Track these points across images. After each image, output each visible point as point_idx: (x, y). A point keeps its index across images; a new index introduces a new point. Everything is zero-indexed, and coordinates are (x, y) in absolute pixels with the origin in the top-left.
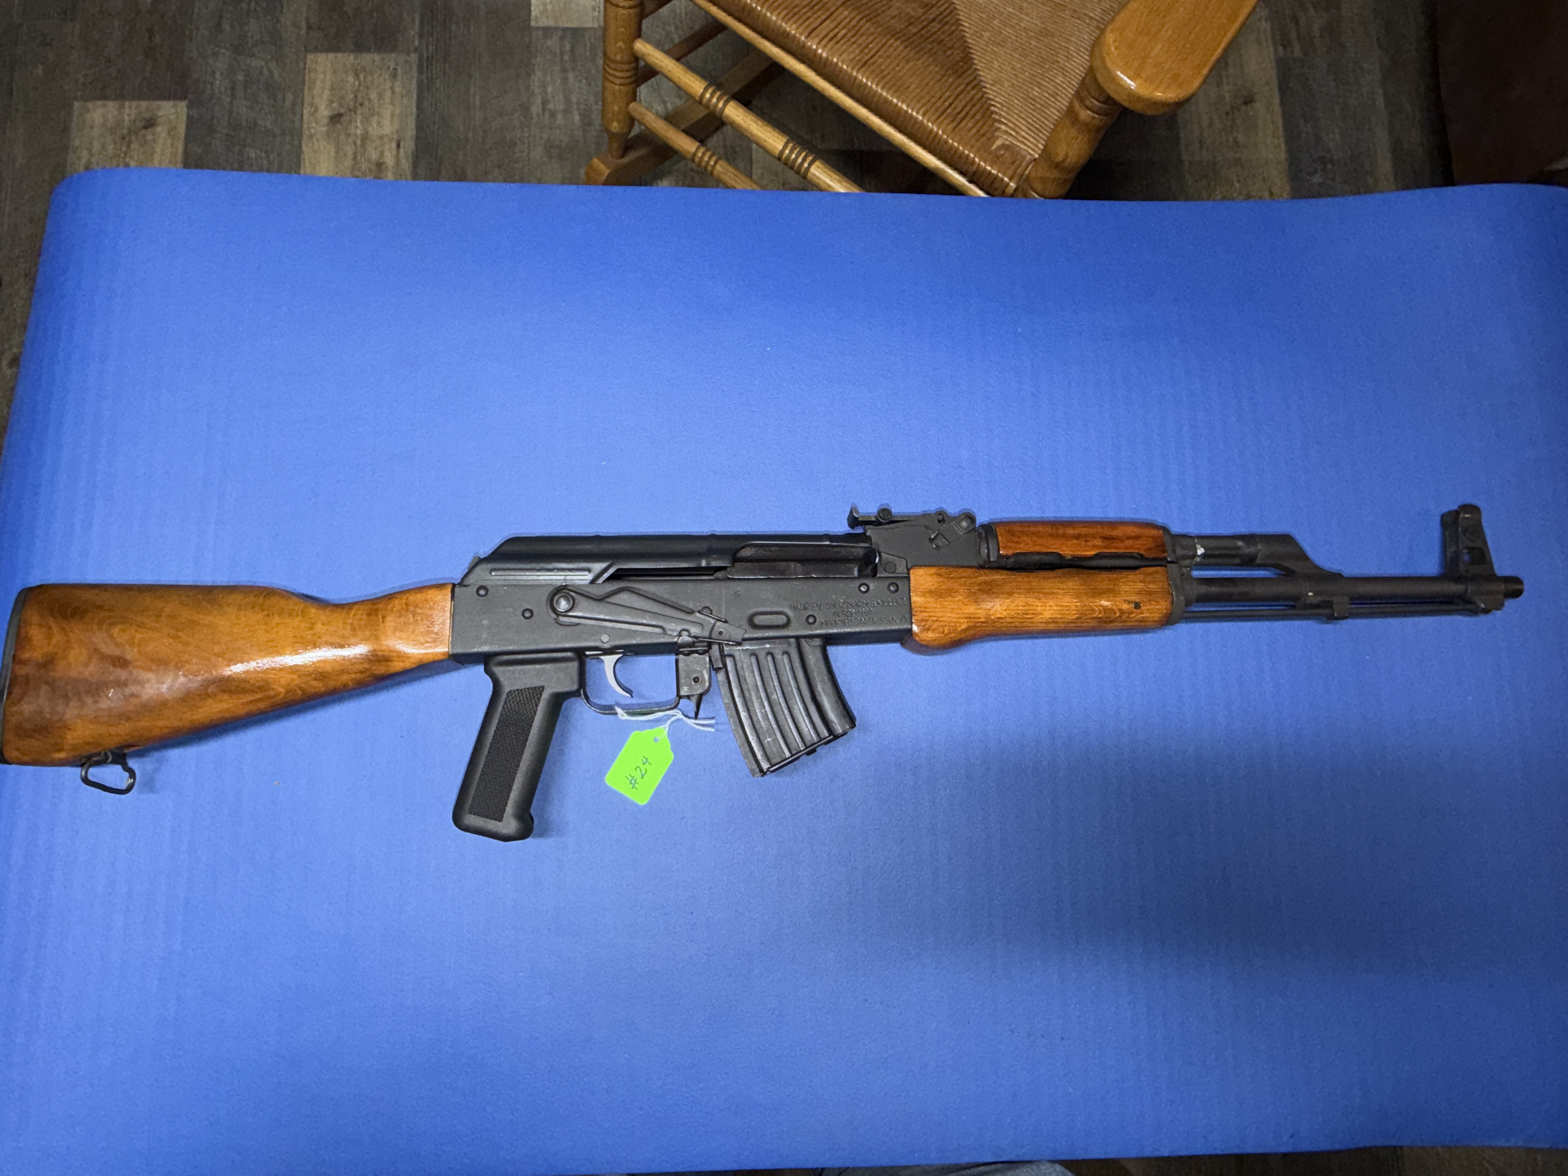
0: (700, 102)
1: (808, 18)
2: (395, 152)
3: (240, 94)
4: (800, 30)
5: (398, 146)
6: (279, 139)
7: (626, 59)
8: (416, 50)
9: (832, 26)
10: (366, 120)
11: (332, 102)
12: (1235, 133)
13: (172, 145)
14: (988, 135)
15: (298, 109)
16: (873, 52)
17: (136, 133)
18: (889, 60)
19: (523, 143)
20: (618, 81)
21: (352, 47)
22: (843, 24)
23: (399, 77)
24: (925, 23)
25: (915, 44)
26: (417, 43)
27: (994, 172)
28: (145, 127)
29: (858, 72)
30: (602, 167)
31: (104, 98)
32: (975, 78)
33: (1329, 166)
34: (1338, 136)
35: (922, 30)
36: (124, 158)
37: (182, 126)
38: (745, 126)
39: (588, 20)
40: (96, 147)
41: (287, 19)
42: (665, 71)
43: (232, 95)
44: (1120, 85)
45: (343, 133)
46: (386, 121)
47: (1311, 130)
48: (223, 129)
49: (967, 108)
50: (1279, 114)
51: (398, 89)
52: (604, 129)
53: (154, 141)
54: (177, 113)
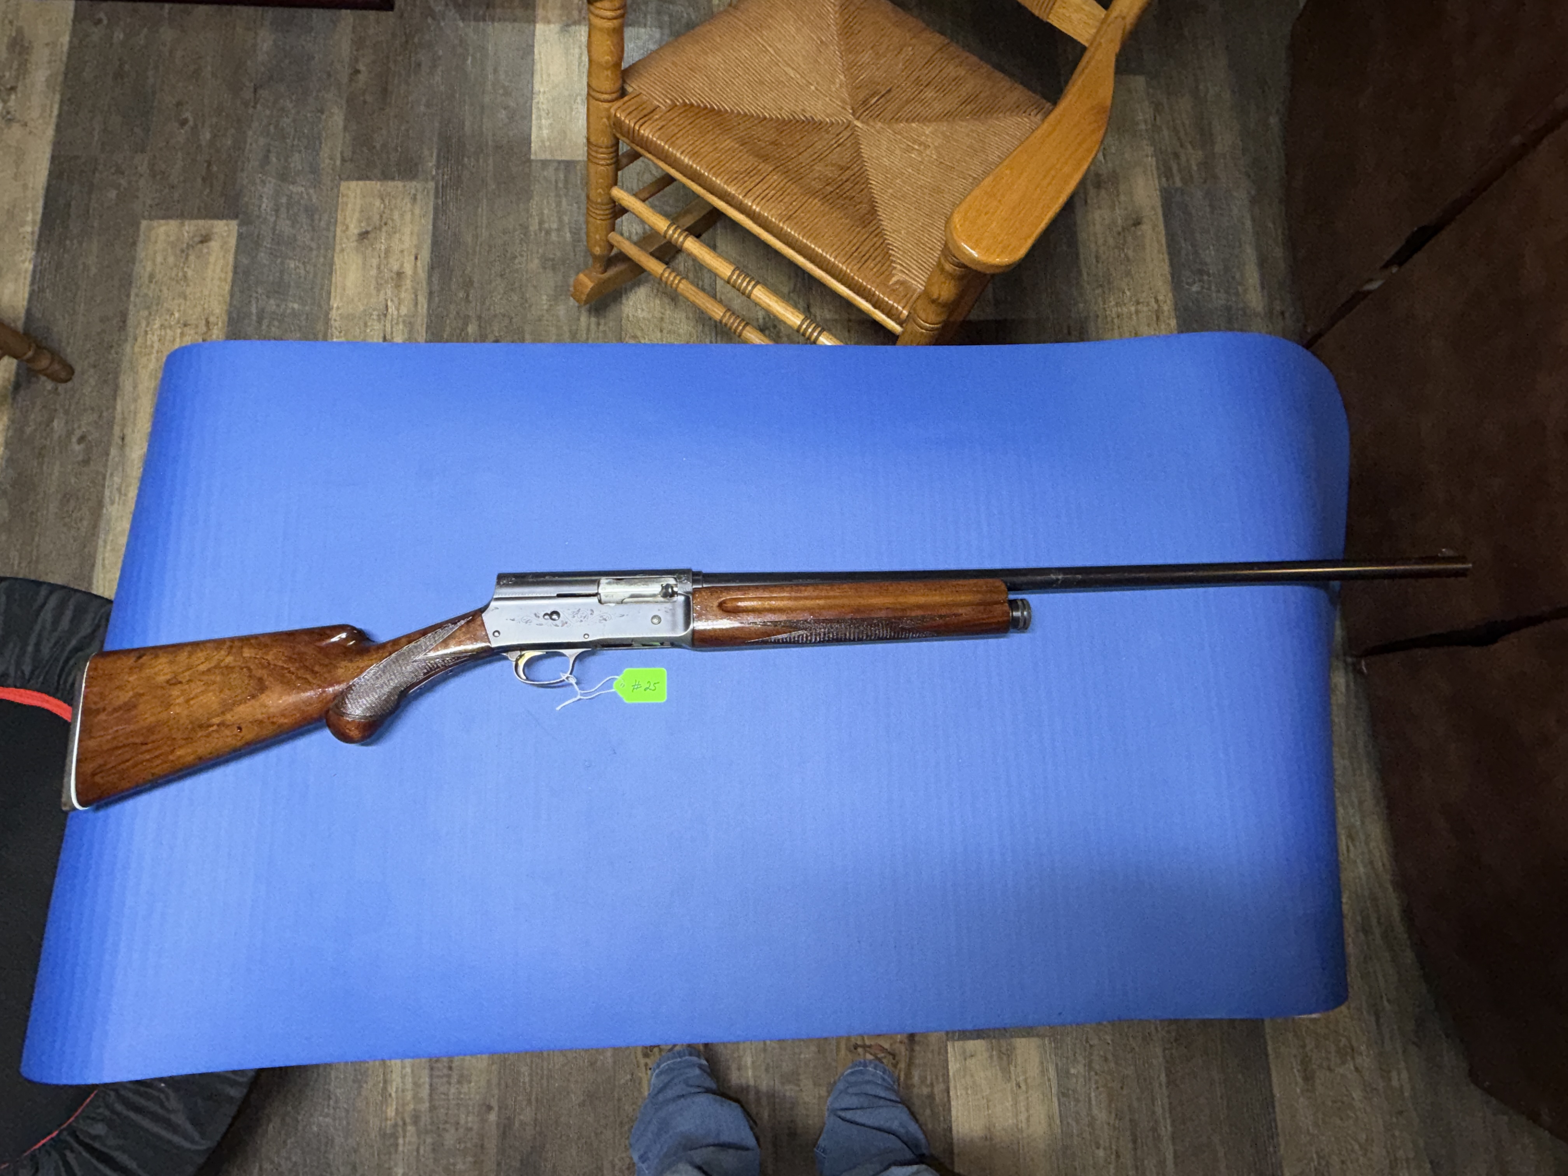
0: (665, 237)
1: (745, 182)
2: (413, 264)
3: (283, 214)
4: (739, 191)
5: (416, 258)
6: (315, 253)
7: (605, 201)
8: (433, 178)
9: (764, 188)
10: (390, 236)
11: (360, 221)
12: (1126, 250)
13: (224, 256)
14: (887, 273)
15: (332, 228)
16: (797, 208)
17: (193, 247)
18: (808, 215)
19: (522, 256)
20: (600, 217)
21: (379, 176)
22: (773, 186)
23: (419, 201)
24: (840, 183)
25: (830, 201)
26: (434, 173)
27: (891, 302)
28: (202, 242)
29: (784, 223)
30: (587, 281)
31: (167, 217)
32: (878, 228)
33: (1205, 278)
34: (1213, 253)
35: (837, 188)
36: (183, 268)
37: (233, 241)
38: (701, 257)
39: (580, 154)
40: (159, 259)
41: (325, 153)
42: (636, 212)
43: (277, 217)
44: (964, 253)
45: (370, 249)
46: (406, 238)
47: (1190, 247)
48: (267, 243)
49: (872, 250)
50: (1163, 232)
51: (417, 211)
52: (589, 252)
53: (208, 253)
54: (229, 230)
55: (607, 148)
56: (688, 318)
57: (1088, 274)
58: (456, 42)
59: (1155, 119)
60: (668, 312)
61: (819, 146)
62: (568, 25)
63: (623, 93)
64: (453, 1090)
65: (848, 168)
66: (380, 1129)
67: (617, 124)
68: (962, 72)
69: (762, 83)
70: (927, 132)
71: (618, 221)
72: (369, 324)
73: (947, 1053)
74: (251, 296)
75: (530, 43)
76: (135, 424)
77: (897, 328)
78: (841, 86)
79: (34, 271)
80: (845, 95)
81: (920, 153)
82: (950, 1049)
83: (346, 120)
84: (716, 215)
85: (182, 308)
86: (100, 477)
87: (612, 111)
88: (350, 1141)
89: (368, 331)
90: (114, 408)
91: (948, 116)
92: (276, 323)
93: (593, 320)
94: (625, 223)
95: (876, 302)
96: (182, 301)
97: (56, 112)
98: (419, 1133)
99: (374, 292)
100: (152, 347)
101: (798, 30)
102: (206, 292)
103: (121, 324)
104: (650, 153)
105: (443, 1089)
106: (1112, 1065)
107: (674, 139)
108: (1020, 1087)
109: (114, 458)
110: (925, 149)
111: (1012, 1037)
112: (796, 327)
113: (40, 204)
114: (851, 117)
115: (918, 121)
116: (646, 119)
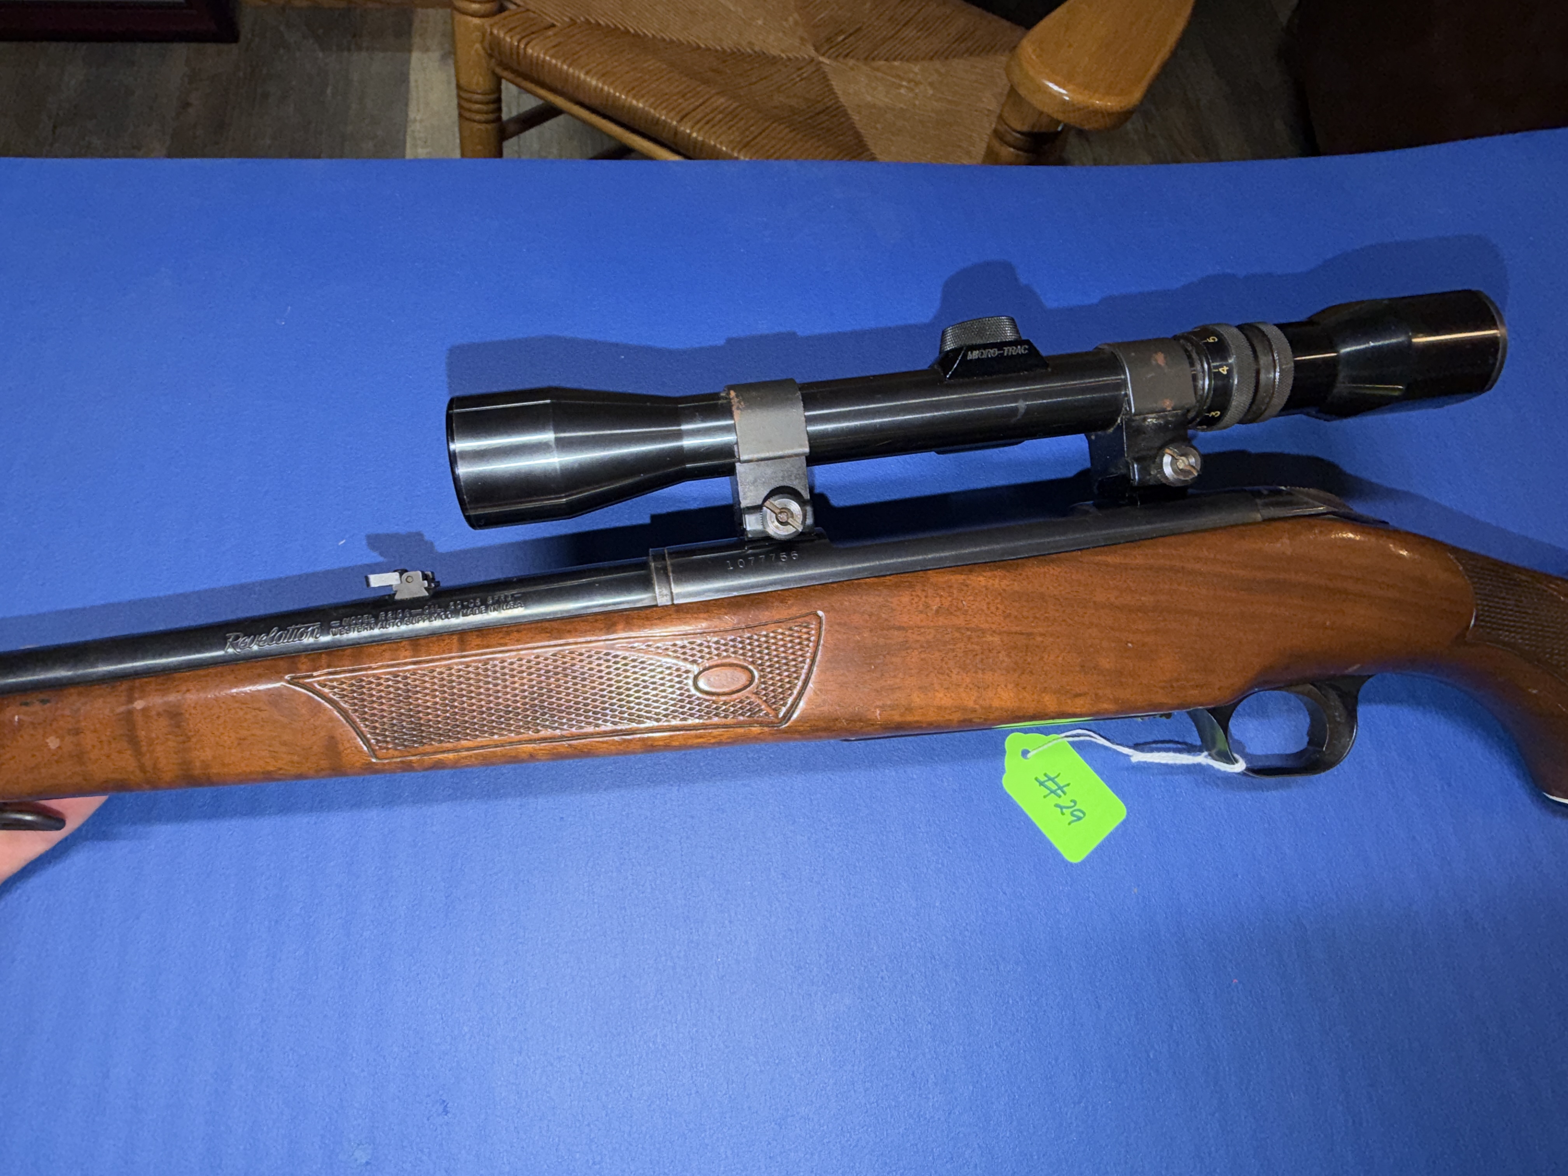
1: (679, 105)
9: (708, 111)
16: (756, 134)
18: (773, 142)
24: (811, 114)
25: (801, 130)
35: (807, 119)
44: (1050, 99)
58: (314, 72)
61: (776, 78)
63: (501, 7)
65: (819, 101)
69: (692, 12)
70: (915, 70)
75: (404, 69)
78: (796, 24)
80: (803, 33)
81: (912, 90)
87: (487, 28)
91: (938, 55)
107: (575, 58)
110: (916, 86)
114: (813, 53)
115: (901, 59)
116: (533, 36)
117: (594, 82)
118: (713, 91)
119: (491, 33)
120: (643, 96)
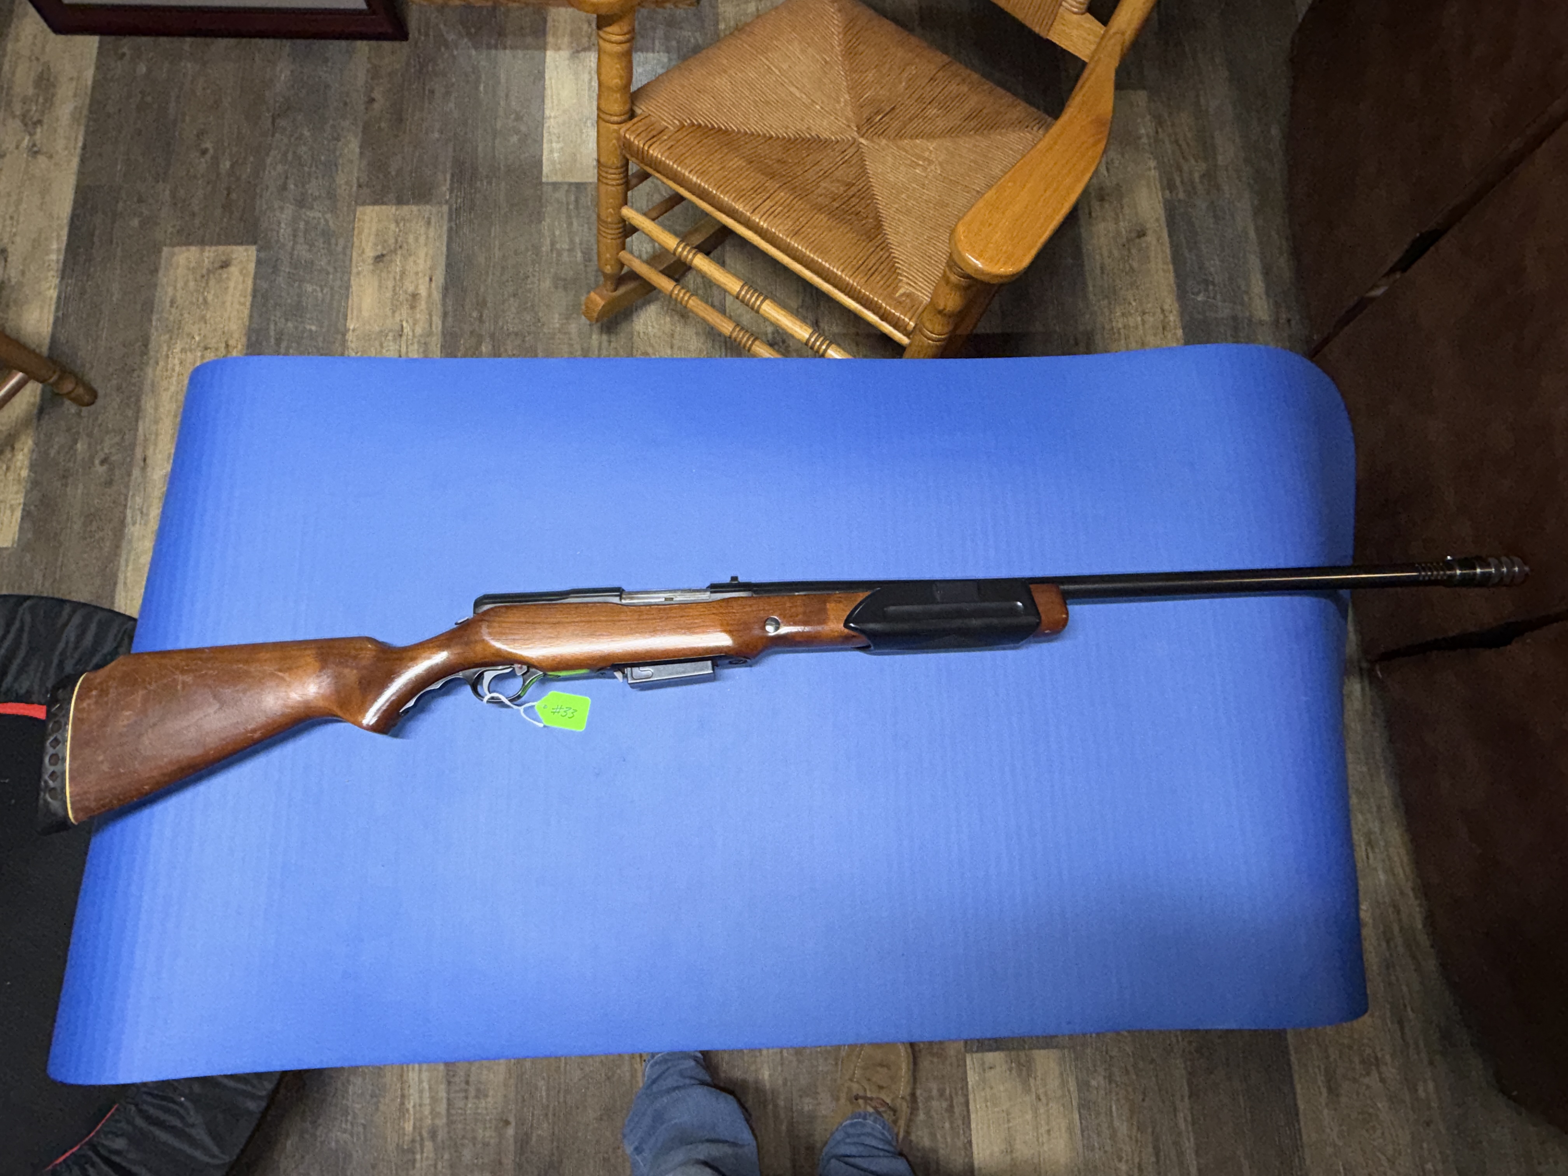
0: (674, 254)
1: (753, 198)
2: (427, 285)
3: (301, 239)
4: (747, 208)
5: (431, 280)
6: (331, 276)
7: (616, 220)
8: (447, 202)
9: (771, 204)
10: (405, 259)
11: (376, 245)
12: (1130, 261)
13: (244, 282)
14: (893, 286)
15: (348, 253)
16: (803, 223)
17: (213, 272)
18: (815, 230)
19: (534, 276)
20: (610, 236)
21: (394, 201)
22: (779, 203)
23: (433, 225)
24: (846, 199)
25: (837, 216)
26: (448, 197)
27: (897, 314)
28: (222, 267)
29: (791, 238)
30: (598, 299)
31: (188, 243)
32: (884, 242)
33: (1211, 287)
34: (1217, 263)
35: (843, 204)
36: (203, 293)
37: (252, 266)
38: (709, 273)
39: (591, 176)
40: (180, 285)
41: (341, 179)
42: (646, 231)
43: (294, 240)
44: (969, 264)
45: (385, 270)
46: (421, 261)
47: (1194, 258)
48: (286, 268)
49: (878, 264)
50: (1168, 245)
51: (432, 233)
52: (600, 270)
53: (228, 279)
54: (248, 256)
55: (617, 168)
56: (697, 334)
57: (1094, 286)
58: (470, 70)
59: (1157, 132)
60: (678, 329)
61: (825, 163)
62: (578, 52)
63: (632, 115)
64: (470, 1105)
65: (854, 184)
66: (398, 1145)
67: (626, 145)
68: (965, 88)
69: (767, 103)
70: (931, 148)
71: (628, 240)
72: (385, 345)
73: (965, 1066)
74: (269, 319)
75: (541, 68)
76: (156, 445)
77: (905, 340)
78: (845, 105)
79: (59, 298)
80: (850, 115)
81: (925, 169)
82: (968, 1062)
83: (361, 147)
84: (725, 232)
85: (202, 332)
86: (122, 497)
87: (622, 132)
88: (367, 1157)
89: (384, 351)
90: (137, 430)
91: (951, 132)
92: (294, 345)
93: (605, 337)
94: (635, 243)
95: (883, 315)
96: (203, 325)
97: (80, 144)
98: (436, 1150)
99: (389, 313)
100: (173, 370)
101: (803, 51)
102: (226, 316)
103: (143, 348)
104: (659, 172)
105: (461, 1104)
106: (1134, 1077)
107: (683, 158)
108: (1040, 1100)
109: (136, 478)
110: (929, 165)
111: (1031, 1049)
112: (805, 341)
113: (65, 233)
114: (855, 135)
115: (922, 137)
116: (655, 139)
117: (694, 179)
118: (778, 186)
119: (625, 136)
120: (727, 192)
